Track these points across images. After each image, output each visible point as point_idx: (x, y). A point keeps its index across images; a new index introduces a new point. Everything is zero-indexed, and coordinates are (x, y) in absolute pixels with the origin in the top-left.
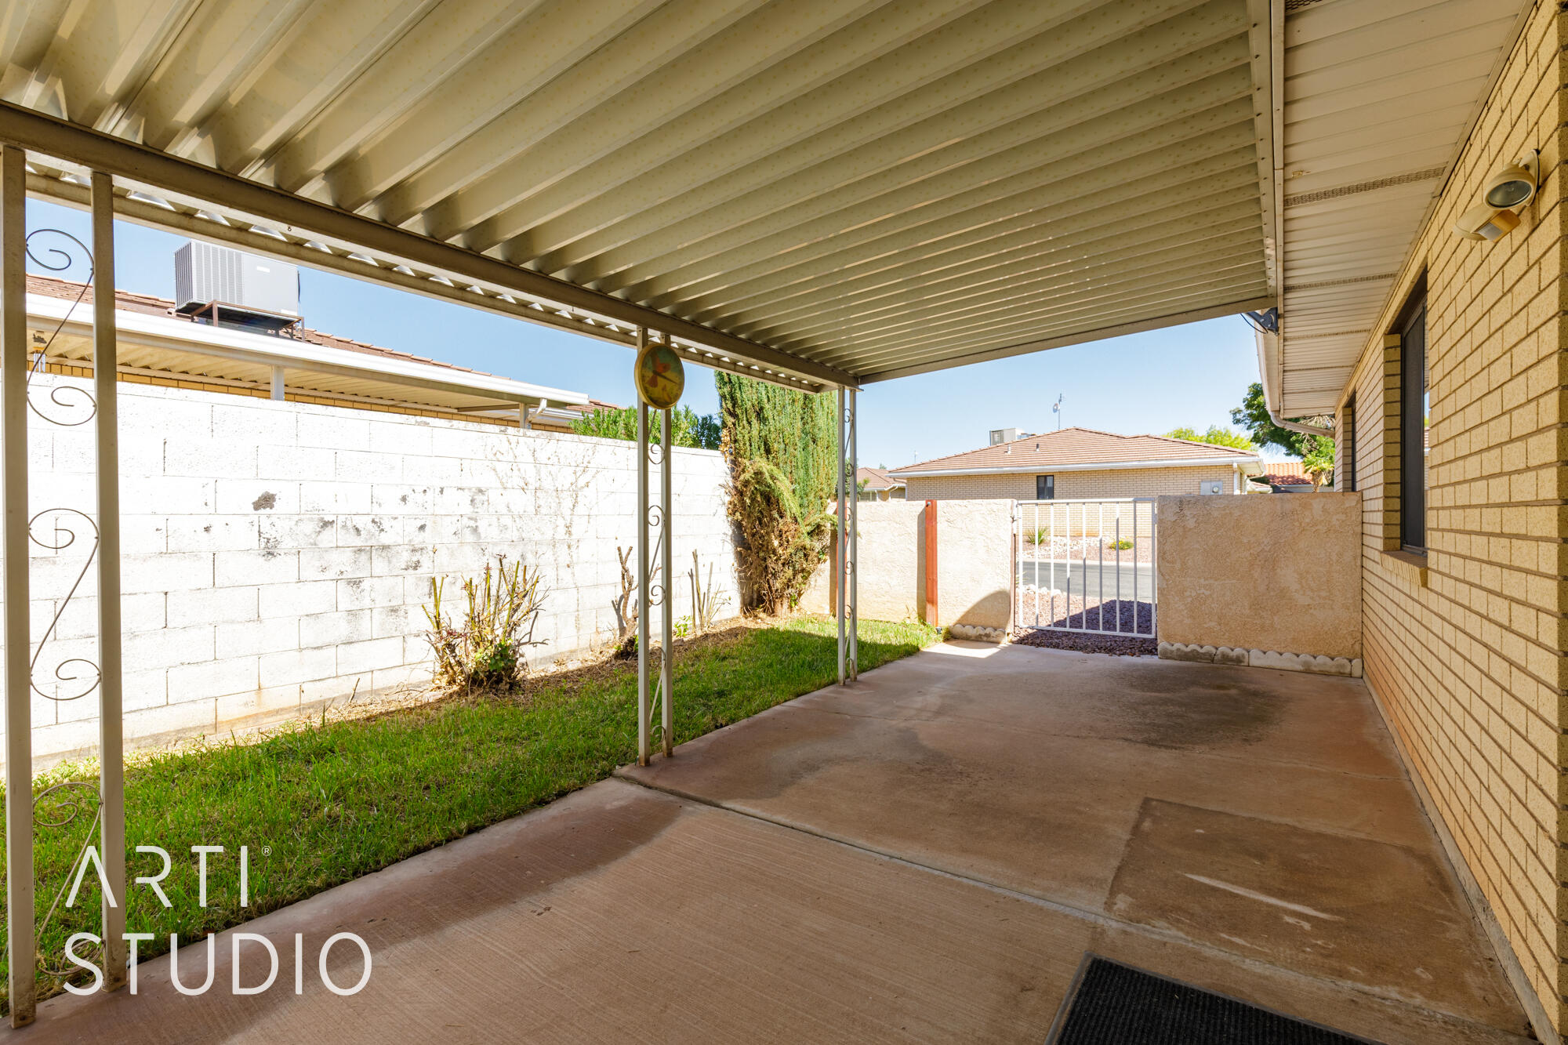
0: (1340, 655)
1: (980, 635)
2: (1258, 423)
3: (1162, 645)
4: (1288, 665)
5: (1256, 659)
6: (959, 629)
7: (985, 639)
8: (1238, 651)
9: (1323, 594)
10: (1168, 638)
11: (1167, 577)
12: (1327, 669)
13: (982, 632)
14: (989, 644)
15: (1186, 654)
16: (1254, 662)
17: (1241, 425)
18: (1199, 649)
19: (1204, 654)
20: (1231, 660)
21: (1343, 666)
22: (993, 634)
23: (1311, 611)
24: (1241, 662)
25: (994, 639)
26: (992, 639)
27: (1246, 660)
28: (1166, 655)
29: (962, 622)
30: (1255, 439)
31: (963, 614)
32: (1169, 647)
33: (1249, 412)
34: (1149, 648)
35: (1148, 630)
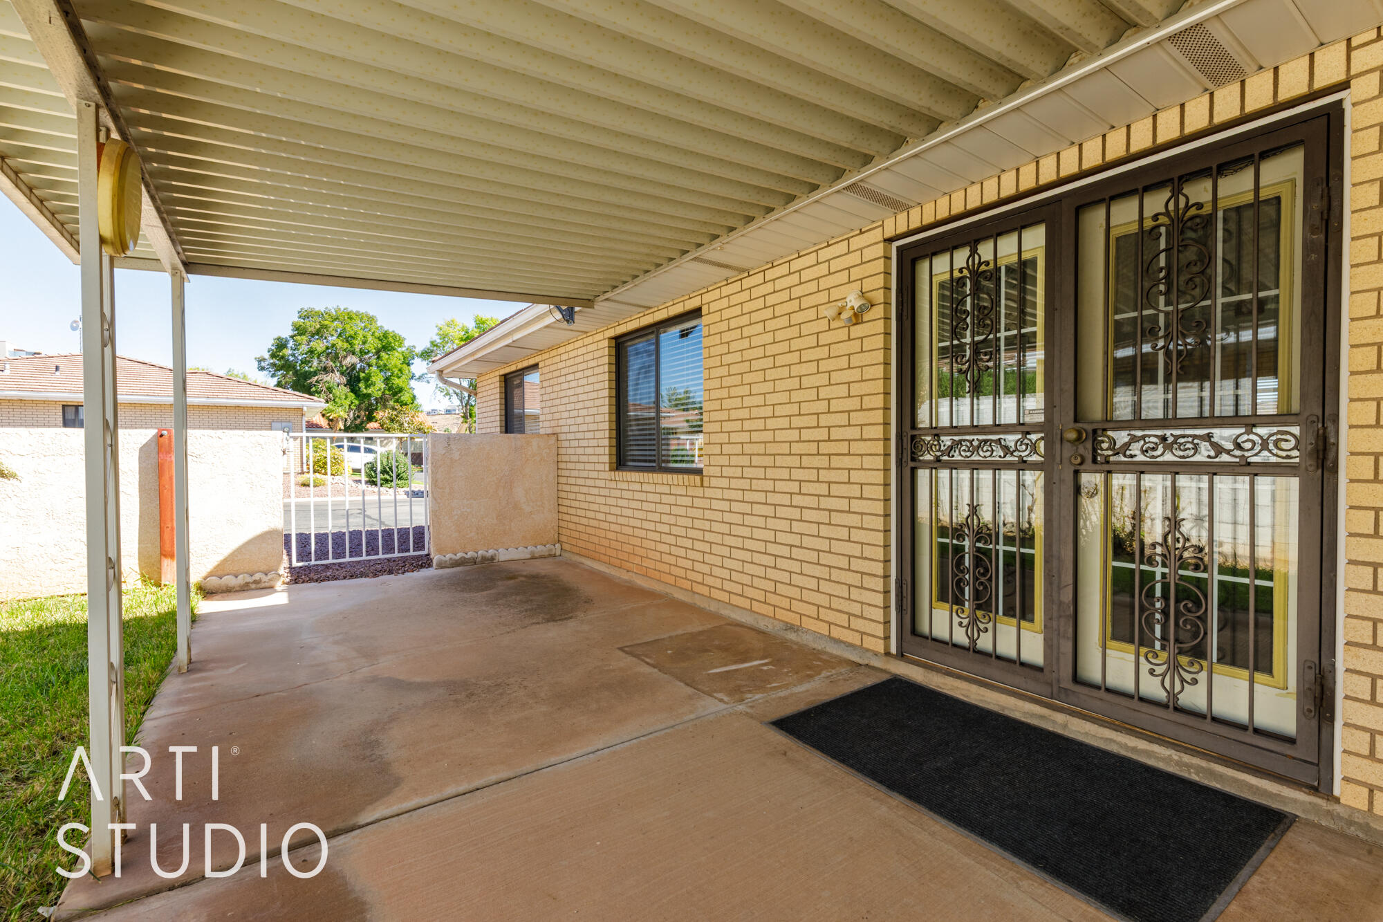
0: (548, 543)
1: (247, 584)
2: (281, 372)
3: (436, 558)
4: (522, 556)
5: (503, 555)
6: (214, 582)
7: (253, 586)
8: (491, 552)
9: (538, 503)
10: (440, 551)
11: (439, 501)
12: (543, 554)
13: (249, 579)
14: (263, 592)
15: (456, 561)
16: (502, 558)
17: (265, 372)
18: (465, 555)
19: (469, 559)
20: (488, 560)
21: (551, 550)
22: (265, 578)
23: (533, 516)
24: (494, 559)
25: (267, 585)
26: (263, 585)
27: (497, 558)
28: (441, 566)
29: (218, 572)
30: (279, 384)
31: (216, 563)
32: (444, 558)
33: (272, 361)
34: (425, 562)
35: (423, 548)
